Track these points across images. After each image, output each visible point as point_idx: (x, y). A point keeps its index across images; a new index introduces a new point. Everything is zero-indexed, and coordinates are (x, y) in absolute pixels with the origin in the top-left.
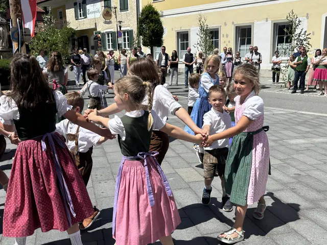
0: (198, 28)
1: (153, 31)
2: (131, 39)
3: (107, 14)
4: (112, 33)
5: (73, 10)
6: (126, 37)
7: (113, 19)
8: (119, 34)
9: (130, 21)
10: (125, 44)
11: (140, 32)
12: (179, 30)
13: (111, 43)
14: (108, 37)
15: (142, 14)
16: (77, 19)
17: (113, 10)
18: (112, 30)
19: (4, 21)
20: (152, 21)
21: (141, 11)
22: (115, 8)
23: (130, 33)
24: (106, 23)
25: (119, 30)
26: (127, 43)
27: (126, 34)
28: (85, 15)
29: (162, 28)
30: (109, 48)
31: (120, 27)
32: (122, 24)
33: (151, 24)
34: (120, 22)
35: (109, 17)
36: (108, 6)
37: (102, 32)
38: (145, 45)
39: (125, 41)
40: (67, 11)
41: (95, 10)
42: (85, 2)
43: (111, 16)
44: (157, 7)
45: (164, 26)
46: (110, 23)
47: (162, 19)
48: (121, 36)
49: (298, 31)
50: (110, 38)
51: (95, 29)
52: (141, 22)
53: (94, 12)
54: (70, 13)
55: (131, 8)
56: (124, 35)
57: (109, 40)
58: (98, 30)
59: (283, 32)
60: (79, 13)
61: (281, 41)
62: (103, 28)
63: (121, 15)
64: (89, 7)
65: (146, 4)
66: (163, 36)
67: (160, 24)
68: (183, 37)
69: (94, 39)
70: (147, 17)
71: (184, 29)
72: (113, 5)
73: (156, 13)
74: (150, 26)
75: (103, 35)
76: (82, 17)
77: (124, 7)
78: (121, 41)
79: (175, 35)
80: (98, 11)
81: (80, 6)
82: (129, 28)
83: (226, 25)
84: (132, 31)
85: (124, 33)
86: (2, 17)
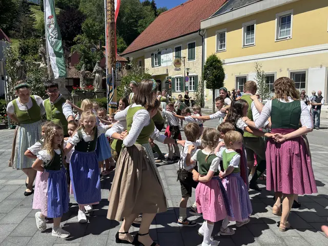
0: (256, 74)
1: (215, 76)
2: (195, 83)
3: (177, 63)
4: (181, 78)
5: (150, 59)
6: (192, 81)
7: (182, 66)
8: (186, 79)
9: (196, 68)
10: (191, 87)
11: (205, 77)
12: (238, 75)
13: (179, 86)
14: (177, 81)
15: (207, 62)
16: (153, 66)
17: (183, 59)
18: (181, 76)
19: (101, 69)
20: (215, 68)
21: (205, 60)
22: (184, 58)
23: (195, 78)
24: (176, 70)
25: (186, 75)
26: (192, 85)
27: (192, 78)
28: (159, 63)
29: (224, 74)
30: (177, 90)
31: (188, 73)
32: (190, 71)
33: (214, 70)
34: (188, 69)
35: (179, 65)
36: (178, 56)
37: (172, 77)
38: (208, 87)
39: (191, 84)
40: (146, 60)
41: (168, 58)
42: (160, 53)
43: (180, 64)
44: (220, 56)
45: (225, 72)
46: (179, 69)
47: (224, 66)
48: (188, 81)
50: (179, 82)
51: (167, 75)
52: (205, 69)
53: (167, 61)
54: (148, 62)
55: (198, 58)
56: (191, 80)
57: (177, 83)
58: (169, 76)
60: (155, 62)
62: (173, 74)
63: (189, 64)
64: (163, 57)
65: (211, 54)
66: (224, 80)
67: (222, 70)
68: (242, 81)
69: (166, 83)
70: (211, 65)
71: (242, 74)
72: (182, 55)
73: (219, 61)
74: (214, 72)
75: (173, 79)
76: (157, 65)
77: (192, 57)
78: (187, 84)
79: (234, 79)
80: (170, 61)
81: (156, 56)
82: (195, 74)
83: (281, 71)
84: (197, 77)
85: (191, 78)
86: (99, 66)
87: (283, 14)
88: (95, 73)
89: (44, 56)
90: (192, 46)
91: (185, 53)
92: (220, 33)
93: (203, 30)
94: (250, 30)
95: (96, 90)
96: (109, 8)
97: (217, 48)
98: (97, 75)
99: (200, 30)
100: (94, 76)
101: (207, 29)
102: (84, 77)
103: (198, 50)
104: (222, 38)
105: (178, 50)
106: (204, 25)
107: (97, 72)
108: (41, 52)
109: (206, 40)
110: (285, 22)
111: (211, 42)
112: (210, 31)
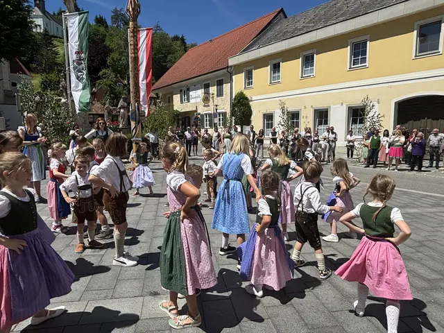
2: (224, 120)
3: (206, 100)
4: (210, 115)
5: (179, 95)
7: (211, 103)
8: (215, 115)
9: (224, 105)
10: (220, 123)
11: (233, 114)
12: (265, 112)
13: (208, 122)
14: (206, 117)
16: (182, 103)
17: (211, 96)
18: (210, 112)
19: (126, 104)
20: (242, 105)
21: (234, 97)
22: (213, 94)
23: (224, 114)
24: (205, 106)
25: (215, 112)
28: (188, 100)
29: (251, 111)
30: (207, 126)
31: (216, 110)
33: (242, 107)
34: (217, 106)
35: (208, 102)
36: (207, 93)
37: (201, 113)
39: (220, 121)
40: (174, 96)
41: (197, 95)
42: (188, 90)
43: (209, 100)
44: (247, 93)
45: (253, 109)
46: (209, 106)
47: (251, 103)
48: (216, 117)
49: (371, 114)
50: (208, 118)
51: (196, 111)
52: (233, 106)
53: (196, 97)
54: (177, 98)
55: (226, 94)
56: (220, 116)
57: (207, 120)
58: (198, 112)
59: (357, 115)
60: (184, 98)
61: (355, 122)
62: (202, 110)
63: (218, 100)
64: (191, 93)
65: (239, 91)
66: (252, 117)
68: (269, 118)
69: (195, 119)
70: (239, 102)
71: (269, 111)
72: (211, 92)
73: (247, 99)
74: (241, 109)
75: (202, 116)
76: (186, 101)
77: (220, 94)
78: (216, 120)
79: (262, 116)
80: (199, 97)
81: (185, 92)
82: (224, 111)
83: (305, 108)
84: (225, 113)
85: (219, 114)
86: (124, 101)
87: (307, 53)
88: (120, 108)
89: (65, 91)
90: (220, 84)
91: (213, 90)
92: (248, 69)
93: (231, 67)
94: (276, 68)
95: (121, 126)
96: (132, 43)
97: (245, 86)
98: (122, 110)
99: (228, 67)
100: (119, 112)
101: (235, 66)
102: (109, 113)
103: (226, 87)
104: (249, 76)
105: (207, 87)
106: (232, 61)
107: (122, 107)
108: (63, 87)
109: (234, 77)
110: (308, 61)
111: (239, 80)
112: (238, 69)
